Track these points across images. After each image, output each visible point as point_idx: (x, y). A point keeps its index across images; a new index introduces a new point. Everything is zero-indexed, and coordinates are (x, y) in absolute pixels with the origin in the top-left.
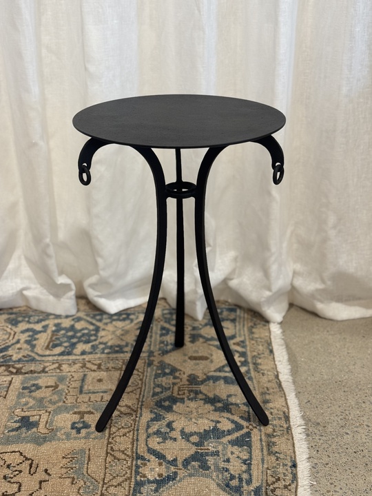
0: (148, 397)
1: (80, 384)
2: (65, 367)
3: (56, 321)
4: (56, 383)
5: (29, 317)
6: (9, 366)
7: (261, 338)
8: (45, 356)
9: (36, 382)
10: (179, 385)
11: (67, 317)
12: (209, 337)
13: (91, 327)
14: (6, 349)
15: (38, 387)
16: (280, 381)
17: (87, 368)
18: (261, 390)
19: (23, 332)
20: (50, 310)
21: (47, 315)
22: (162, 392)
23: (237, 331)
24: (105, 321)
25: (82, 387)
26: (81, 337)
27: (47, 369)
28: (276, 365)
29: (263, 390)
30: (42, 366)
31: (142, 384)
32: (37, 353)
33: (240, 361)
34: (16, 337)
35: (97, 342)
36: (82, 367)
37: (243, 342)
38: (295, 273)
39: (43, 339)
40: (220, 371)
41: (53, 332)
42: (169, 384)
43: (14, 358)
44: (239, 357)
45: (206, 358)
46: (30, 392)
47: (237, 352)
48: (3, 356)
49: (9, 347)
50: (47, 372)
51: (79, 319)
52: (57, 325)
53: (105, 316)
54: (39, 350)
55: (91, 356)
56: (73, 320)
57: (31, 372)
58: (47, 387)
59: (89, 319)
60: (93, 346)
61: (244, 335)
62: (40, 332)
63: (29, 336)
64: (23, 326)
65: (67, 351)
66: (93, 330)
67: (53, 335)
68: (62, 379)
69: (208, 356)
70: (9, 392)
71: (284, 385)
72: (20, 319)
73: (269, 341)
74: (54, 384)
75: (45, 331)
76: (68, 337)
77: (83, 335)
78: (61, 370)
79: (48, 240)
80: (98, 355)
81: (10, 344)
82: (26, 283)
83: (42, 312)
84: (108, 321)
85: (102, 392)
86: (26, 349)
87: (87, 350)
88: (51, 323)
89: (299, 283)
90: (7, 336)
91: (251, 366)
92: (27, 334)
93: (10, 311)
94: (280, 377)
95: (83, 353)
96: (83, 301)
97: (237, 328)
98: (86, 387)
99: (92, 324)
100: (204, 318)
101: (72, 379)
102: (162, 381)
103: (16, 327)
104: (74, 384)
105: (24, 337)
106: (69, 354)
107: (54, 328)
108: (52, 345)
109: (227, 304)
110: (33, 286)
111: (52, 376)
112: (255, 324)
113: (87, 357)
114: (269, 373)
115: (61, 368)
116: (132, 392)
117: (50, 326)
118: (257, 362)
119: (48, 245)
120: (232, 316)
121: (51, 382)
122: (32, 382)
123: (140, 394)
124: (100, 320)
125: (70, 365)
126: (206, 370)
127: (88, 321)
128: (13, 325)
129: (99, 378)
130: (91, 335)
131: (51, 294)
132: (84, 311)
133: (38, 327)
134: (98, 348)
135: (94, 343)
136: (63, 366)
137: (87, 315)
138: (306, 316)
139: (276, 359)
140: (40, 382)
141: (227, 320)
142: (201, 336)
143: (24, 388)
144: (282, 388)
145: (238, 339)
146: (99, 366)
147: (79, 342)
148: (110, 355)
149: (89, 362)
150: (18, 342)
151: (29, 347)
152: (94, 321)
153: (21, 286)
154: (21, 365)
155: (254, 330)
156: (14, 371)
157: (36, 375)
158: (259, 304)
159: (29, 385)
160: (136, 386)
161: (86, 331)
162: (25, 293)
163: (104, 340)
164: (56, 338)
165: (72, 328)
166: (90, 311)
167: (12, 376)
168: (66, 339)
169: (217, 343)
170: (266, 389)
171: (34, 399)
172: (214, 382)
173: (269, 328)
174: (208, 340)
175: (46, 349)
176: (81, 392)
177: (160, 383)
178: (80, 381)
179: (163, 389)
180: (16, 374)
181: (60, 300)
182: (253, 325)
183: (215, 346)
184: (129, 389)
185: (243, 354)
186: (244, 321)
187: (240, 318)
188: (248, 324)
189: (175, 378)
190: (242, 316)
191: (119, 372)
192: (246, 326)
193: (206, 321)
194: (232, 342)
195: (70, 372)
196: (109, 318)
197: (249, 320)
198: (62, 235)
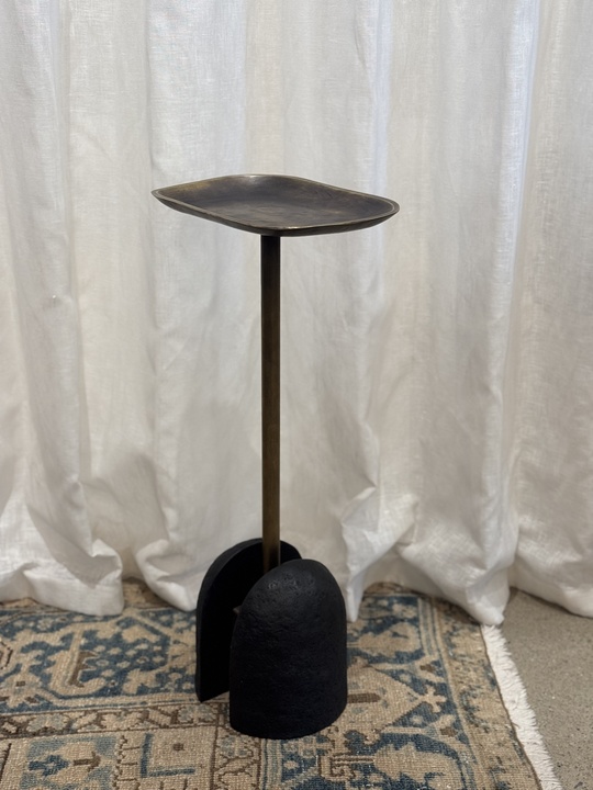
0: (274, 782)
1: (140, 756)
2: (109, 720)
3: (87, 627)
4: (94, 754)
5: (36, 620)
6: (3, 720)
7: (471, 657)
8: (70, 697)
9: (55, 753)
10: (330, 755)
11: (106, 618)
12: (375, 655)
13: (153, 638)
15: (61, 764)
16: (519, 743)
17: (153, 722)
18: (488, 763)
19: (25, 650)
20: (73, 606)
21: (70, 616)
22: (300, 770)
23: (424, 643)
24: (177, 625)
25: (144, 762)
26: (135, 657)
27: (75, 726)
28: (507, 710)
29: (491, 763)
30: (66, 719)
31: (260, 754)
32: (54, 693)
33: (438, 704)
34: (13, 661)
35: (165, 669)
36: (142, 720)
37: (437, 663)
38: (523, 533)
39: (64, 664)
40: (404, 725)
41: (82, 648)
42: (311, 752)
43: (11, 703)
44: (435, 694)
45: (375, 698)
46: (46, 774)
47: (431, 684)
49: (1, 680)
50: (75, 732)
51: (129, 623)
52: (89, 635)
53: (176, 616)
54: (57, 684)
55: (157, 697)
56: (118, 624)
57: (46, 731)
58: (77, 763)
59: (146, 621)
60: (158, 675)
61: (439, 650)
62: (58, 649)
63: (37, 658)
64: (25, 638)
65: (111, 686)
66: (156, 644)
67: (82, 655)
68: (104, 746)
69: (378, 693)
70: (5, 774)
71: (528, 750)
72: (19, 624)
73: (486, 663)
74: (90, 757)
75: (66, 648)
76: (110, 658)
77: (140, 653)
78: (102, 727)
79: (74, 478)
80: (171, 696)
81: (2, 674)
82: (32, 557)
83: (60, 610)
85: (185, 772)
86: (32, 685)
87: (147, 685)
89: (530, 550)
91: (461, 712)
92: (34, 654)
94: (519, 737)
95: (142, 691)
96: (135, 588)
97: (423, 636)
98: (152, 761)
99: (154, 631)
100: (359, 617)
101: (125, 746)
102: (296, 746)
103: (13, 640)
104: (128, 756)
105: (28, 660)
106: (116, 692)
107: (83, 642)
108: (82, 675)
109: (398, 589)
110: (42, 561)
111: (87, 739)
112: (454, 629)
113: (150, 700)
114: (497, 727)
115: (103, 723)
116: (242, 770)
117: (76, 636)
118: (471, 704)
119: (75, 487)
120: (410, 613)
121: (85, 753)
122: (48, 753)
123: (259, 775)
124: (169, 624)
125: (118, 715)
126: (377, 723)
127: (146, 626)
128: (5, 635)
129: (175, 741)
130: (155, 654)
131: (77, 576)
132: (137, 606)
133: (53, 639)
134: (169, 680)
135: (160, 670)
136: (106, 717)
137: (143, 614)
139: (504, 699)
140: (65, 753)
141: (403, 621)
142: (360, 654)
143: (33, 766)
144: (526, 757)
145: (428, 659)
146: (174, 717)
147: (132, 668)
148: (192, 694)
149: (155, 708)
150: (17, 670)
151: (37, 680)
152: (157, 627)
153: (20, 562)
154: (24, 718)
155: (455, 640)
156: (13, 729)
157: (55, 737)
158: (462, 592)
159: (42, 760)
160: (249, 757)
161: (144, 646)
162: (28, 573)
163: (179, 663)
164: (88, 662)
165: (117, 640)
166: (148, 605)
167: (10, 741)
168: (107, 663)
169: (388, 667)
170: (496, 760)
171: (53, 787)
172: (397, 749)
173: (482, 637)
174: (373, 661)
175: (71, 683)
176: (144, 772)
177: (294, 752)
178: (142, 749)
179: (300, 764)
180: (17, 735)
181: (94, 588)
182: (451, 630)
183: (386, 672)
184: (236, 765)
185: (442, 689)
186: (433, 622)
187: (425, 617)
188: (441, 629)
189: (321, 740)
190: (429, 613)
191: (213, 728)
192: (438, 633)
193: (364, 623)
194: (418, 663)
195: (119, 730)
196: (184, 619)
197: (443, 622)
198: (98, 467)
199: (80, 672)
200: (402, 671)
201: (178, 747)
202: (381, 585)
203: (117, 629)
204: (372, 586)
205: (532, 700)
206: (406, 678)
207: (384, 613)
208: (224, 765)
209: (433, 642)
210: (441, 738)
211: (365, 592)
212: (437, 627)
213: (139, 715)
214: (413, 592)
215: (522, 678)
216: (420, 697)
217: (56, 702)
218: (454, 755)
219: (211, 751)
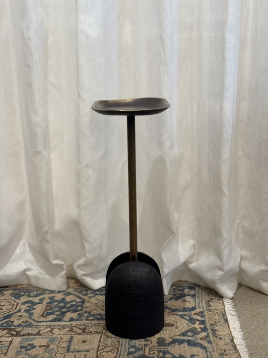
0: (124, 356)
1: (67, 345)
2: (56, 331)
3: (51, 295)
4: (48, 343)
5: (30, 293)
6: (11, 330)
7: (217, 310)
8: (40, 322)
9: (31, 343)
10: (150, 346)
11: (59, 292)
12: (174, 308)
13: (79, 300)
14: (9, 316)
15: (33, 347)
16: (235, 344)
17: (74, 332)
18: (219, 352)
19: (23, 304)
20: (46, 287)
21: (44, 291)
22: (135, 352)
23: (197, 304)
24: (89, 295)
25: (69, 347)
26: (70, 307)
27: (41, 332)
28: (231, 331)
29: (221, 352)
30: (37, 330)
31: (119, 345)
32: (34, 320)
33: (200, 328)
34: (18, 308)
35: (83, 312)
36: (70, 331)
37: (202, 312)
38: (242, 258)
39: (39, 309)
40: (184, 336)
41: (47, 303)
42: (142, 345)
43: (15, 323)
44: (199, 324)
45: (172, 325)
46: (26, 350)
47: (198, 320)
48: (7, 321)
49: (12, 314)
50: (41, 335)
51: (69, 294)
52: (51, 298)
53: (89, 292)
54: (35, 317)
55: (77, 323)
56: (64, 294)
57: (28, 334)
58: (40, 346)
59: (76, 293)
60: (79, 314)
61: (203, 307)
62: (38, 303)
63: (28, 307)
64: (24, 299)
65: (58, 318)
66: (79, 302)
67: (47, 306)
68: (53, 340)
69: (174, 323)
70: (9, 350)
71: (238, 347)
72: (22, 293)
73: (224, 313)
74: (46, 344)
75: (41, 303)
76: (59, 307)
77: (72, 306)
78: (52, 333)
79: (46, 228)
80: (83, 322)
81: (13, 312)
82: (29, 265)
83: (40, 288)
84: (93, 295)
85: (86, 351)
86: (25, 317)
87: (74, 318)
88: (46, 296)
90: (11, 307)
91: (210, 332)
92: (27, 305)
93: (15, 288)
94: (235, 342)
95: (71, 320)
96: (73, 281)
97: (197, 302)
98: (72, 347)
99: (79, 297)
100: (169, 294)
101: (61, 341)
102: (135, 343)
103: (19, 300)
104: (63, 345)
105: (24, 307)
106: (60, 320)
107: (48, 301)
108: (47, 313)
109: (188, 283)
110: (34, 268)
111: (46, 338)
112: (211, 299)
113: (74, 323)
114: (225, 337)
115: (53, 331)
116: (110, 351)
117: (46, 299)
118: (215, 329)
119: (46, 232)
120: (192, 292)
121: (44, 343)
122: (29, 343)
123: (117, 353)
124: (86, 295)
125: (60, 329)
126: (172, 335)
127: (76, 295)
128: (16, 298)
129: (83, 339)
130: (78, 306)
131: (47, 274)
132: (73, 288)
133: (36, 300)
134: (83, 316)
135: (80, 312)
136: (55, 330)
137: (75, 291)
138: (254, 293)
139: (230, 327)
140: (35, 343)
141: (188, 295)
142: (168, 308)
143: (21, 347)
144: (237, 350)
145: (197, 311)
146: (84, 331)
147: (68, 311)
148: (93, 322)
149: (76, 327)
150: (19, 311)
151: (27, 315)
152: (81, 296)
153: (24, 268)
154: (20, 329)
155: (210, 303)
156: (15, 333)
157: (32, 336)
158: (213, 282)
159: (26, 345)
160: (114, 346)
161: (74, 303)
162: (27, 273)
163: (88, 310)
164: (50, 308)
165: (63, 300)
166: (78, 287)
167: (13, 338)
168: (58, 309)
169: (180, 313)
170: (223, 350)
171: (29, 355)
172: (179, 345)
173: (223, 303)
174: (173, 311)
175: (41, 316)
176: (68, 351)
177: (134, 345)
178: (68, 342)
179: (136, 349)
180: (16, 335)
181: (54, 278)
182: (209, 300)
183: (179, 315)
184: (108, 349)
185: (202, 322)
186: (202, 296)
187: (199, 294)
188: (205, 299)
189: (146, 341)
190: (200, 293)
191: (100, 335)
192: (204, 301)
193: (171, 296)
194: (193, 312)
195: (59, 335)
196: (93, 293)
197: (206, 296)
198: (57, 226)
199: (46, 312)
200: (186, 315)
201: (84, 342)
202: (180, 281)
203: (64, 296)
204: (176, 282)
205: (243, 328)
206: (187, 318)
207: (180, 292)
208: (103, 349)
209: (201, 304)
210: (200, 341)
211: (173, 284)
212: (203, 298)
213: (69, 329)
214: (194, 284)
215: (240, 319)
216: (192, 326)
217: (34, 323)
218: (205, 348)
219: (98, 343)
